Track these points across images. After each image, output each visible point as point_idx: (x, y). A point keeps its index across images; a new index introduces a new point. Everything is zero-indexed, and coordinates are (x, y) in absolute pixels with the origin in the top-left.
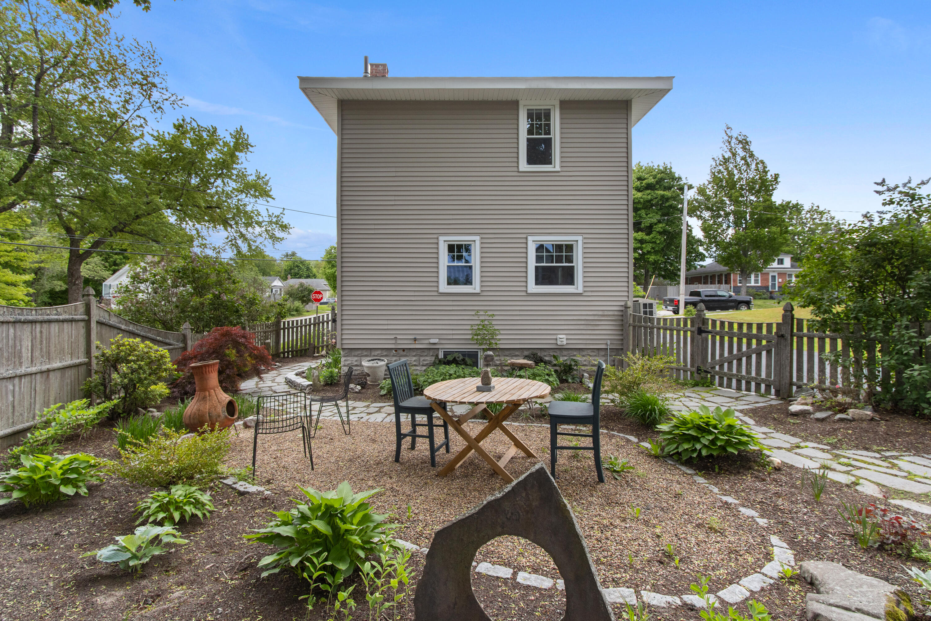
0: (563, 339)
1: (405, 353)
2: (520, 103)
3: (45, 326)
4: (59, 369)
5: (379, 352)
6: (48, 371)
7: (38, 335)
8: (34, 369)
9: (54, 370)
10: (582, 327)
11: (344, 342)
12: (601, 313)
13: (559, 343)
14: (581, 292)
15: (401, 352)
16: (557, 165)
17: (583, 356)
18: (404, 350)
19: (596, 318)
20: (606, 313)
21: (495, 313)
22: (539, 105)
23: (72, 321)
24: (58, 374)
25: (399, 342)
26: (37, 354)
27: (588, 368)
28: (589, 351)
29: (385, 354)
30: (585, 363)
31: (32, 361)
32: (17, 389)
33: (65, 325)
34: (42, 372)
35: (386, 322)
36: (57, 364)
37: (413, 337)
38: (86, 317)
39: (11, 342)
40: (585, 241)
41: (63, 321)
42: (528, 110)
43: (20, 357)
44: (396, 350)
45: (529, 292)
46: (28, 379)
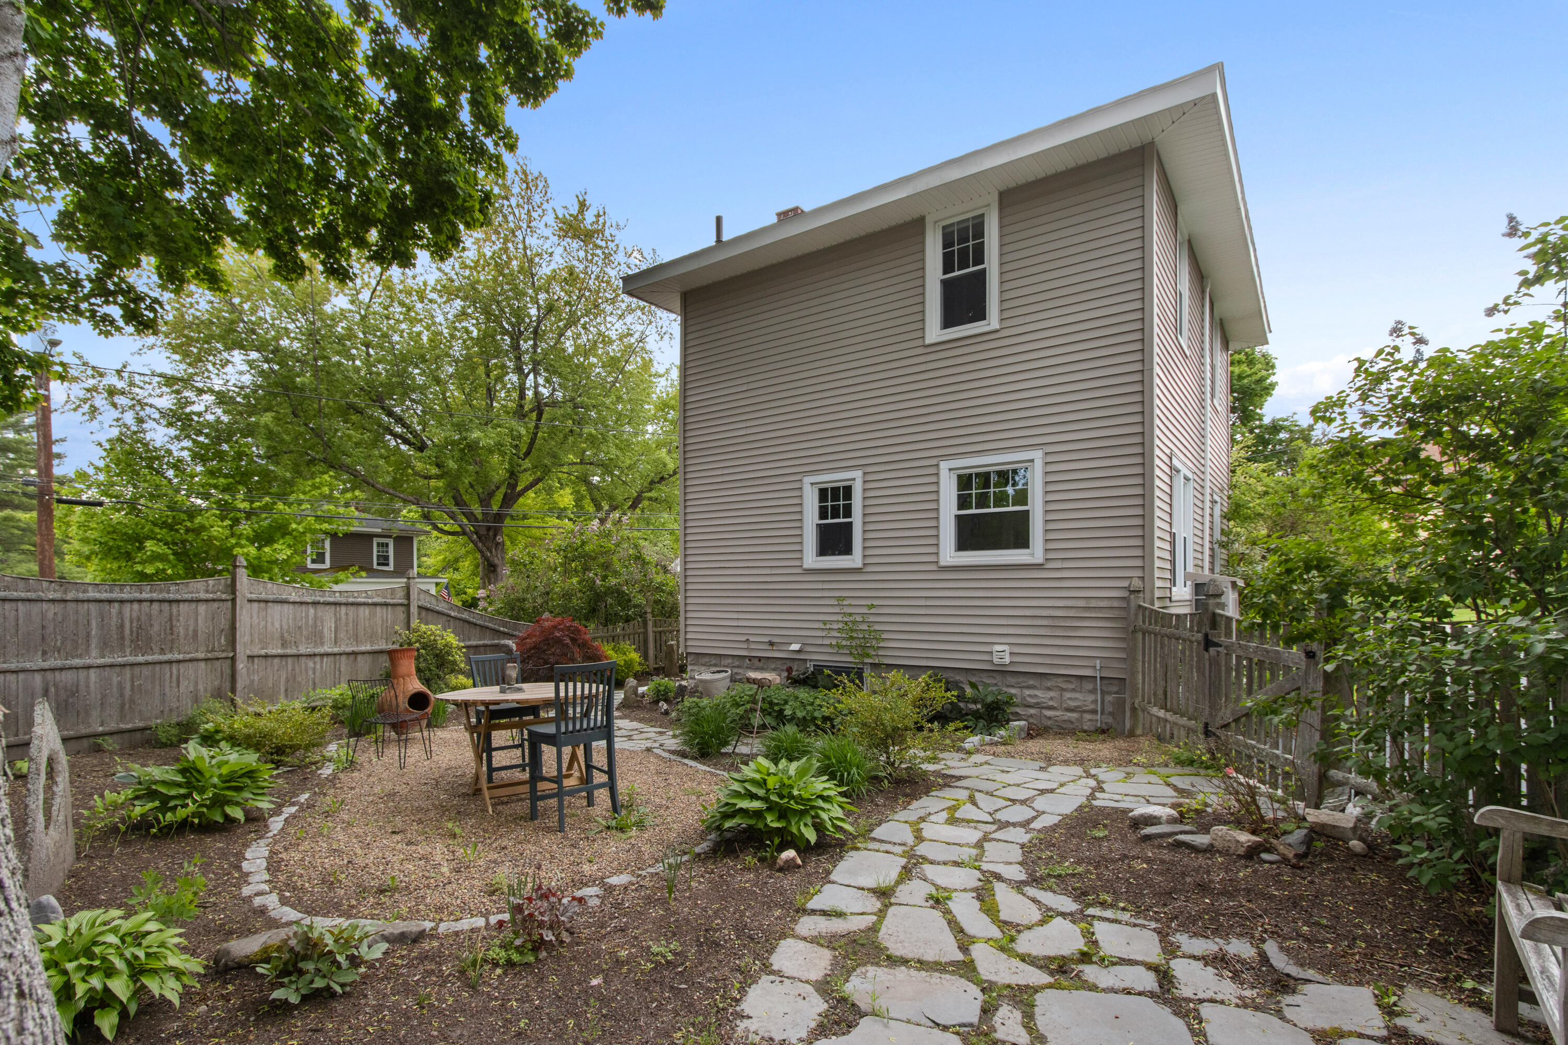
0: (1002, 653)
1: (760, 665)
2: (928, 220)
3: (352, 608)
4: (369, 653)
5: (729, 661)
6: (355, 654)
7: (343, 617)
8: (336, 650)
9: (363, 653)
10: (1042, 632)
11: (689, 643)
12: (1082, 603)
13: (996, 660)
14: (1041, 561)
15: (756, 661)
16: (993, 320)
17: (1049, 689)
18: (760, 659)
19: (1072, 613)
20: (1093, 604)
21: (875, 602)
22: (958, 213)
23: (386, 605)
24: (368, 658)
25: (753, 646)
26: (342, 635)
27: (1058, 713)
28: (1060, 680)
29: (737, 663)
30: (1051, 703)
31: (336, 642)
32: (318, 666)
33: (378, 609)
34: (348, 654)
35: (735, 616)
36: (368, 647)
37: (766, 639)
38: (405, 602)
39: (310, 622)
40: (1050, 459)
41: (375, 604)
42: (944, 228)
43: (322, 637)
44: (750, 658)
45: (942, 563)
46: (331, 658)
